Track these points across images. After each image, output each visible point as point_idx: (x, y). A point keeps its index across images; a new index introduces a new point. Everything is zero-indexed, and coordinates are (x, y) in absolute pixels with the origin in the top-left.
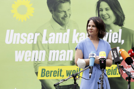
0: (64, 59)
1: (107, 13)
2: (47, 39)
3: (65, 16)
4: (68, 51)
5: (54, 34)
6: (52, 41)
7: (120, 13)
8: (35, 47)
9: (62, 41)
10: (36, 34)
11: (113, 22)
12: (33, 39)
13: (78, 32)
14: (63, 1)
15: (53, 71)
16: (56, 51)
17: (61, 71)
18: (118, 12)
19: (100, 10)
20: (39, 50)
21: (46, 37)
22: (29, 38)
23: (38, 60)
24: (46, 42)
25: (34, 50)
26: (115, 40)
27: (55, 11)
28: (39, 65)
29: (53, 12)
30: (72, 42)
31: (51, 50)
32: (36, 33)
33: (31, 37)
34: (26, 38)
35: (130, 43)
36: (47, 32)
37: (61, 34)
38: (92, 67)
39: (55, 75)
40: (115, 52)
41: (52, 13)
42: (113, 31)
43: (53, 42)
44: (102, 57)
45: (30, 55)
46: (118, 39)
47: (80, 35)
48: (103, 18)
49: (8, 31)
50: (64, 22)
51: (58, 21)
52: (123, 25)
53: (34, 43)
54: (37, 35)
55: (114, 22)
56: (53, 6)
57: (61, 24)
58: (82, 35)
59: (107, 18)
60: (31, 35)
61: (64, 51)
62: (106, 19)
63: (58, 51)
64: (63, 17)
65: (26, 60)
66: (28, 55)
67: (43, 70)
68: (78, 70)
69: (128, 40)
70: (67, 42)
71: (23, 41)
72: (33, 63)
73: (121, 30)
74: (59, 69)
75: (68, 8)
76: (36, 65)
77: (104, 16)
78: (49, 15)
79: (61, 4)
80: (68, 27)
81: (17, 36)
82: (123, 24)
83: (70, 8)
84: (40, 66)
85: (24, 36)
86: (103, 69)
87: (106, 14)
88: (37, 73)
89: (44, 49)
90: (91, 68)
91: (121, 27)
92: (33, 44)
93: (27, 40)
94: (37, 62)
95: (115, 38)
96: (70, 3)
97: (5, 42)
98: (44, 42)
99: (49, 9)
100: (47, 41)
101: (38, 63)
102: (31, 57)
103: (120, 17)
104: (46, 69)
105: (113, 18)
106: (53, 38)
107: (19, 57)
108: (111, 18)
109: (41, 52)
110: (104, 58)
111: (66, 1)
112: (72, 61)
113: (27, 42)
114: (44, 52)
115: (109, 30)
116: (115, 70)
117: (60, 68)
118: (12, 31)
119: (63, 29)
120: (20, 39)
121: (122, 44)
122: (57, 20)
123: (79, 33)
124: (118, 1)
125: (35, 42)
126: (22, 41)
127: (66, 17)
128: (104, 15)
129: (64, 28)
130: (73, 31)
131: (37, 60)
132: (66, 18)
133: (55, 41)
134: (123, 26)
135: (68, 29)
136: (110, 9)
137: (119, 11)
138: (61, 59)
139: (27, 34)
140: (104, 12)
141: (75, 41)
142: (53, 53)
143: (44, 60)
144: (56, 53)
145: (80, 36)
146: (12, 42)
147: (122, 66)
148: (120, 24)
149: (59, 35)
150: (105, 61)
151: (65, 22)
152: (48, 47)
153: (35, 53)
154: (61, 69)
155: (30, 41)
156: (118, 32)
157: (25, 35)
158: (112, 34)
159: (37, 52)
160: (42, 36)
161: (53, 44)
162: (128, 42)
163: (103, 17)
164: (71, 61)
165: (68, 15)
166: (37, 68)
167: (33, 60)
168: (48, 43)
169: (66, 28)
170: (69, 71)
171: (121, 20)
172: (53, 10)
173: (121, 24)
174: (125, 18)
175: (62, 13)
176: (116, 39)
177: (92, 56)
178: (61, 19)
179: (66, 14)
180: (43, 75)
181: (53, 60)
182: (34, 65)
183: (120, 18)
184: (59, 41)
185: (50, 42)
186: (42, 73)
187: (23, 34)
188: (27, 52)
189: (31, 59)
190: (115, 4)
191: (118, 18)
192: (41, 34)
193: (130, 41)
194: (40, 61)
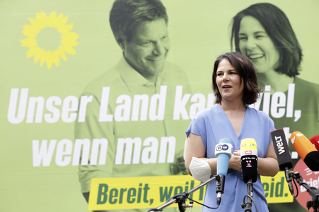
0: (153, 160)
1: (258, 46)
2: (111, 111)
3: (156, 52)
4: (164, 140)
5: (127, 98)
6: (122, 115)
7: (291, 43)
8: (83, 129)
9: (148, 116)
10: (83, 98)
11: (274, 66)
12: (78, 112)
14: (149, 17)
15: (126, 190)
16: (133, 138)
17: (147, 188)
18: (284, 43)
19: (242, 38)
20: (92, 137)
21: (109, 106)
22: (67, 109)
23: (89, 162)
24: (109, 118)
25: (79, 138)
26: (278, 112)
27: (129, 40)
28: (91, 175)
29: (125, 43)
30: (173, 116)
31: (122, 137)
32: (83, 95)
33: (70, 107)
34: (60, 108)
36: (111, 92)
37: (145, 97)
38: (224, 177)
39: (131, 200)
40: (279, 139)
41: (123, 47)
42: (274, 88)
43: (126, 118)
44: (249, 153)
45: (69, 151)
46: (286, 107)
47: (192, 100)
48: (249, 56)
49: (14, 92)
50: (151, 68)
51: (137, 65)
52: (298, 74)
53: (80, 121)
54: (86, 100)
55: (276, 67)
56: (125, 29)
57: (146, 73)
58: (198, 100)
59: (259, 56)
60: (71, 102)
61: (154, 140)
62: (255, 60)
63: (138, 141)
64: (149, 56)
65: (59, 162)
66: (64, 150)
67: (101, 186)
68: (189, 185)
69: (311, 110)
70: (161, 117)
71: (52, 117)
72: (78, 170)
73: (294, 85)
74: (141, 185)
75: (162, 34)
76: (85, 174)
77: (250, 51)
79: (144, 22)
80: (164, 80)
81: (36, 103)
82: (299, 72)
83: (167, 32)
84: (94, 177)
85: (54, 102)
86: (250, 182)
87: (255, 46)
88: (86, 195)
89: (104, 136)
90: (221, 180)
91: (292, 79)
92: (77, 123)
93: (61, 113)
94: (86, 166)
95: (279, 105)
96: (166, 20)
97: (6, 119)
98: (104, 117)
99: (115, 36)
100: (112, 116)
101: (90, 169)
102: (72, 156)
103: (290, 53)
104: (109, 185)
105: (273, 57)
106: (127, 107)
107: (41, 154)
108: (267, 55)
109: (96, 142)
110: (253, 154)
111: (156, 17)
112: (173, 165)
113: (60, 118)
114: (104, 142)
115: (263, 86)
116: (280, 186)
117: (144, 180)
118: (25, 91)
119: (151, 85)
120: (46, 111)
121: (296, 120)
122: (134, 62)
123: (189, 96)
124: (284, 16)
125: (82, 119)
126: (49, 115)
127: (157, 55)
128: (250, 48)
129: (153, 84)
131: (86, 163)
132: (157, 59)
133: (131, 116)
134: (298, 76)
135: (162, 84)
136: (265, 34)
137: (288, 39)
138: (145, 161)
139: (63, 100)
140: (251, 43)
142: (125, 145)
143: (104, 163)
144: (134, 145)
145: (193, 103)
146: (25, 118)
147: (296, 173)
148: (291, 71)
149: (141, 101)
150: (254, 162)
151: (155, 68)
152: (114, 130)
153: (82, 146)
154: (147, 185)
155: (69, 116)
156: (285, 90)
157: (58, 100)
158: (271, 96)
159: (86, 142)
160: (100, 104)
161: (127, 122)
162: (311, 116)
163: (249, 53)
164: (171, 164)
165: (162, 51)
166: (88, 182)
167: (76, 163)
168: (114, 119)
169: (158, 83)
170: (166, 188)
171: (292, 61)
172: (124, 38)
173: (293, 71)
174: (302, 57)
175: (147, 47)
176: (280, 110)
177: (223, 149)
178: (144, 61)
179: (157, 48)
180: (102, 200)
181: (127, 161)
182: (80, 176)
183: (291, 58)
184: (139, 116)
185: (118, 119)
186: (100, 193)
187: (51, 100)
188: (63, 142)
189: (72, 159)
190: (278, 22)
191: (284, 58)
192: (96, 97)
193: (316, 112)
194: (93, 166)
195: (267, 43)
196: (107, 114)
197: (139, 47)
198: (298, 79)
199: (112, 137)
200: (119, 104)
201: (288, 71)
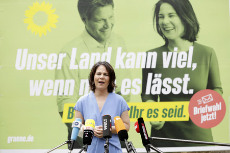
1: (171, 22)
2: (77, 63)
3: (106, 26)
5: (87, 55)
6: (84, 65)
7: (193, 20)
10: (60, 54)
12: (57, 63)
13: (125, 52)
14: (102, 4)
18: (188, 20)
19: (160, 17)
20: (65, 78)
21: (76, 60)
22: (51, 61)
23: (63, 94)
24: (76, 67)
25: (57, 79)
26: (182, 64)
27: (89, 18)
28: (64, 101)
29: (87, 21)
31: (83, 79)
32: (61, 53)
33: (53, 60)
34: (46, 61)
35: (206, 68)
40: (105, 121)
41: (85, 23)
42: (180, 49)
43: (86, 67)
45: (51, 87)
46: (187, 61)
47: (127, 56)
48: (164, 29)
49: (19, 51)
50: (103, 36)
51: (94, 35)
52: (196, 40)
54: (62, 56)
55: (182, 36)
56: (87, 12)
57: (99, 39)
59: (171, 28)
60: (53, 57)
62: (168, 31)
64: (101, 29)
65: (45, 94)
66: (49, 86)
67: (70, 108)
69: (203, 63)
71: (42, 66)
73: (193, 47)
75: (110, 14)
76: (61, 101)
77: (166, 25)
78: (80, 26)
79: (98, 8)
80: (110, 43)
81: (32, 58)
82: (197, 39)
83: (113, 14)
84: (66, 103)
85: (43, 57)
87: (169, 22)
88: (61, 114)
89: (73, 78)
91: (192, 43)
92: (56, 70)
93: (47, 63)
94: (61, 96)
95: (183, 60)
96: (113, 6)
97: (15, 67)
98: (73, 66)
99: (81, 16)
100: (77, 66)
101: (64, 98)
102: (53, 90)
103: (192, 27)
105: (181, 29)
107: (35, 89)
108: (176, 28)
109: (68, 81)
111: (107, 4)
113: (47, 67)
114: (72, 82)
115: (173, 48)
118: (26, 51)
120: (38, 63)
121: (193, 69)
122: (92, 32)
124: (189, 2)
125: (59, 68)
126: (40, 65)
127: (106, 28)
128: (165, 24)
129: (103, 46)
130: (117, 50)
132: (106, 30)
133: (89, 66)
134: (196, 42)
135: (109, 46)
136: (176, 15)
137: (190, 18)
139: (48, 56)
140: (166, 20)
141: (120, 65)
143: (72, 95)
145: (128, 58)
146: (26, 67)
148: (191, 38)
149: (96, 57)
151: (105, 36)
152: (79, 74)
153: (59, 84)
155: (52, 66)
156: (187, 50)
157: (45, 56)
158: (178, 54)
159: (62, 81)
160: (70, 58)
161: (86, 69)
162: (203, 67)
163: (164, 27)
165: (110, 25)
166: (62, 106)
167: (55, 94)
168: (79, 68)
169: (106, 46)
171: (192, 32)
172: (86, 17)
173: (193, 38)
174: (199, 29)
175: (100, 23)
176: (183, 63)
179: (106, 24)
180: (70, 116)
182: (57, 102)
183: (192, 29)
185: (81, 67)
186: (69, 113)
187: (41, 55)
188: (47, 81)
189: (53, 92)
190: (184, 7)
191: (187, 30)
192: (68, 54)
193: (207, 64)
194: (66, 96)
195: (177, 20)
196: (75, 64)
197: (95, 23)
198: (196, 43)
199: (77, 79)
200: (82, 59)
201: (190, 38)
